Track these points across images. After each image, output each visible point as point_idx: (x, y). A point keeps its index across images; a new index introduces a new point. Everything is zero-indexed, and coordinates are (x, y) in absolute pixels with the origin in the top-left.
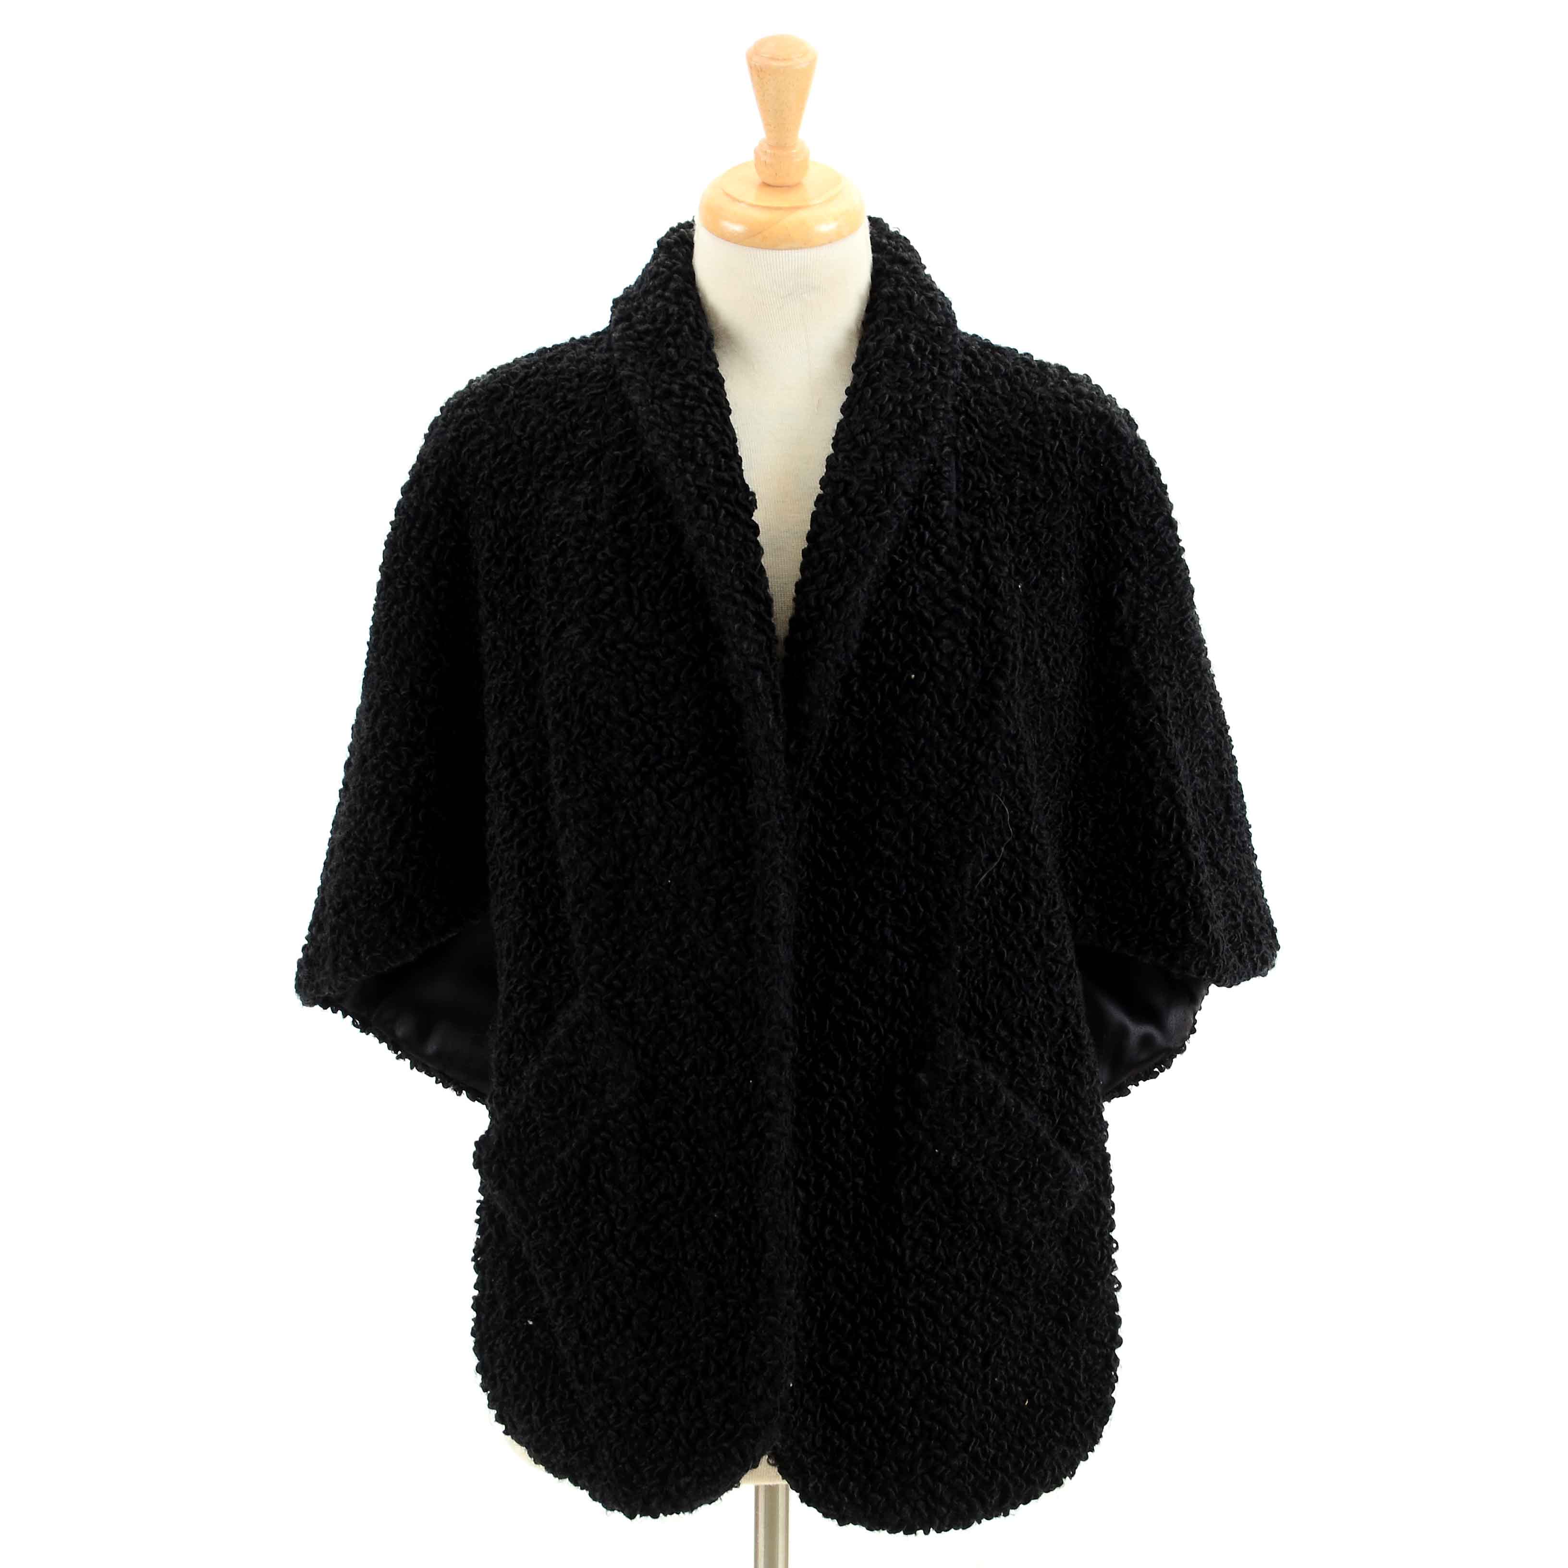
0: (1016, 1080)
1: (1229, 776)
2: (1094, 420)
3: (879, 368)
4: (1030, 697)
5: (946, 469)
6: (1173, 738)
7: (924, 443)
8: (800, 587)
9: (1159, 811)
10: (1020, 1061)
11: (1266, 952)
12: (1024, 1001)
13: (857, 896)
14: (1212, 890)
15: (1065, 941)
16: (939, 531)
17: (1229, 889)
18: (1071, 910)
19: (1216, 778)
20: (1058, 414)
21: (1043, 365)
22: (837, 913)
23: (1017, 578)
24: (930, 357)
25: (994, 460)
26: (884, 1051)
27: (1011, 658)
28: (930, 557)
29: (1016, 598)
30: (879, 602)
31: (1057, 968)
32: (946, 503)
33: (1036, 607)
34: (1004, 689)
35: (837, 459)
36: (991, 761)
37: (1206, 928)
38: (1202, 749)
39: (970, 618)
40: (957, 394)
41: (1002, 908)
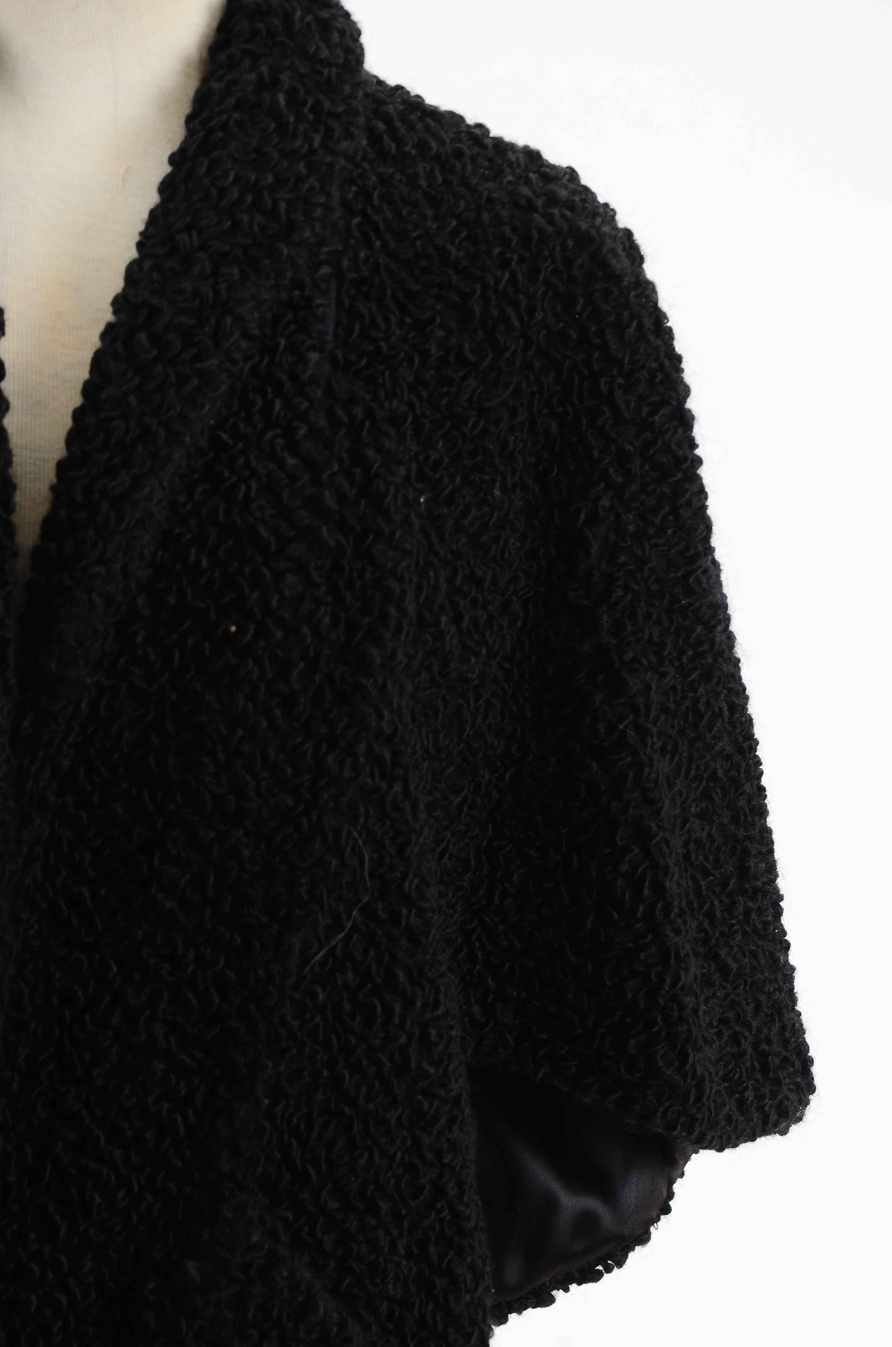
0: (347, 1281)
1: (750, 819)
2: (570, 243)
3: (224, 127)
4: (424, 676)
5: (319, 301)
6: (656, 756)
7: (285, 257)
8: (62, 467)
9: (624, 868)
10: (355, 1251)
11: (787, 1098)
12: (371, 1155)
13: (115, 969)
14: (702, 998)
15: (449, 1065)
16: (298, 400)
17: (732, 996)
18: (476, 1010)
19: (726, 821)
20: (514, 229)
21: (501, 146)
22: (80, 993)
23: (419, 486)
24: (311, 117)
25: (400, 294)
26: (135, 1219)
27: (393, 611)
28: (280, 441)
29: (413, 517)
30: (189, 506)
31: (431, 1105)
32: (314, 356)
33: (447, 536)
34: (378, 661)
35: (141, 269)
36: (347, 773)
37: (684, 1057)
38: (706, 775)
39: (332, 543)
40: (353, 182)
41: (347, 1006)
